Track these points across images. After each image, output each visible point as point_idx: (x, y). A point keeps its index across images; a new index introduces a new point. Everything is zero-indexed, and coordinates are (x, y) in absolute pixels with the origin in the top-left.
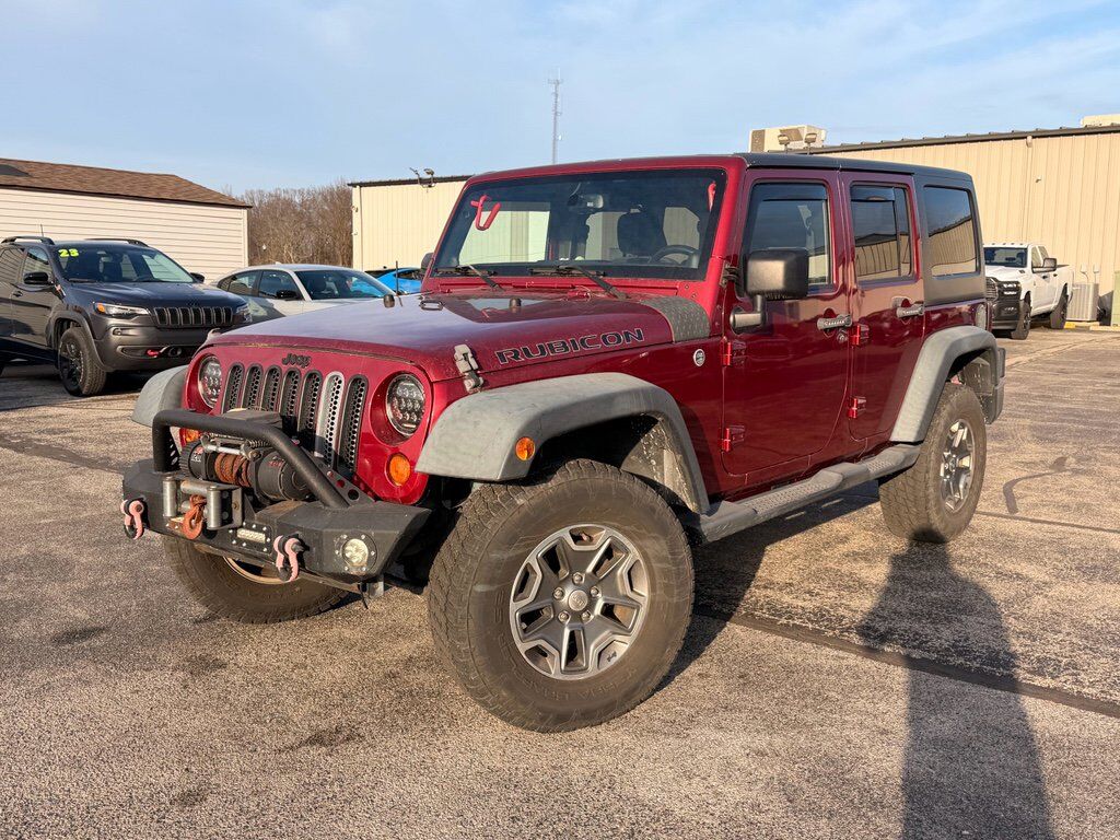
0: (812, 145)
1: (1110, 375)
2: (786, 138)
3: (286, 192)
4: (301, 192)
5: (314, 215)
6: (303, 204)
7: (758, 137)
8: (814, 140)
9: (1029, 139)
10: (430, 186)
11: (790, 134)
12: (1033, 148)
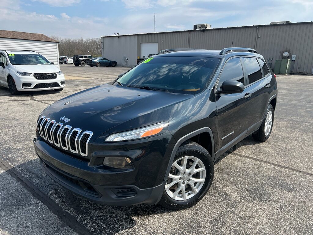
0: (206, 29)
2: (200, 27)
7: (195, 26)
8: (207, 27)
9: (257, 27)
10: (119, 37)
11: (203, 26)
12: (258, 29)
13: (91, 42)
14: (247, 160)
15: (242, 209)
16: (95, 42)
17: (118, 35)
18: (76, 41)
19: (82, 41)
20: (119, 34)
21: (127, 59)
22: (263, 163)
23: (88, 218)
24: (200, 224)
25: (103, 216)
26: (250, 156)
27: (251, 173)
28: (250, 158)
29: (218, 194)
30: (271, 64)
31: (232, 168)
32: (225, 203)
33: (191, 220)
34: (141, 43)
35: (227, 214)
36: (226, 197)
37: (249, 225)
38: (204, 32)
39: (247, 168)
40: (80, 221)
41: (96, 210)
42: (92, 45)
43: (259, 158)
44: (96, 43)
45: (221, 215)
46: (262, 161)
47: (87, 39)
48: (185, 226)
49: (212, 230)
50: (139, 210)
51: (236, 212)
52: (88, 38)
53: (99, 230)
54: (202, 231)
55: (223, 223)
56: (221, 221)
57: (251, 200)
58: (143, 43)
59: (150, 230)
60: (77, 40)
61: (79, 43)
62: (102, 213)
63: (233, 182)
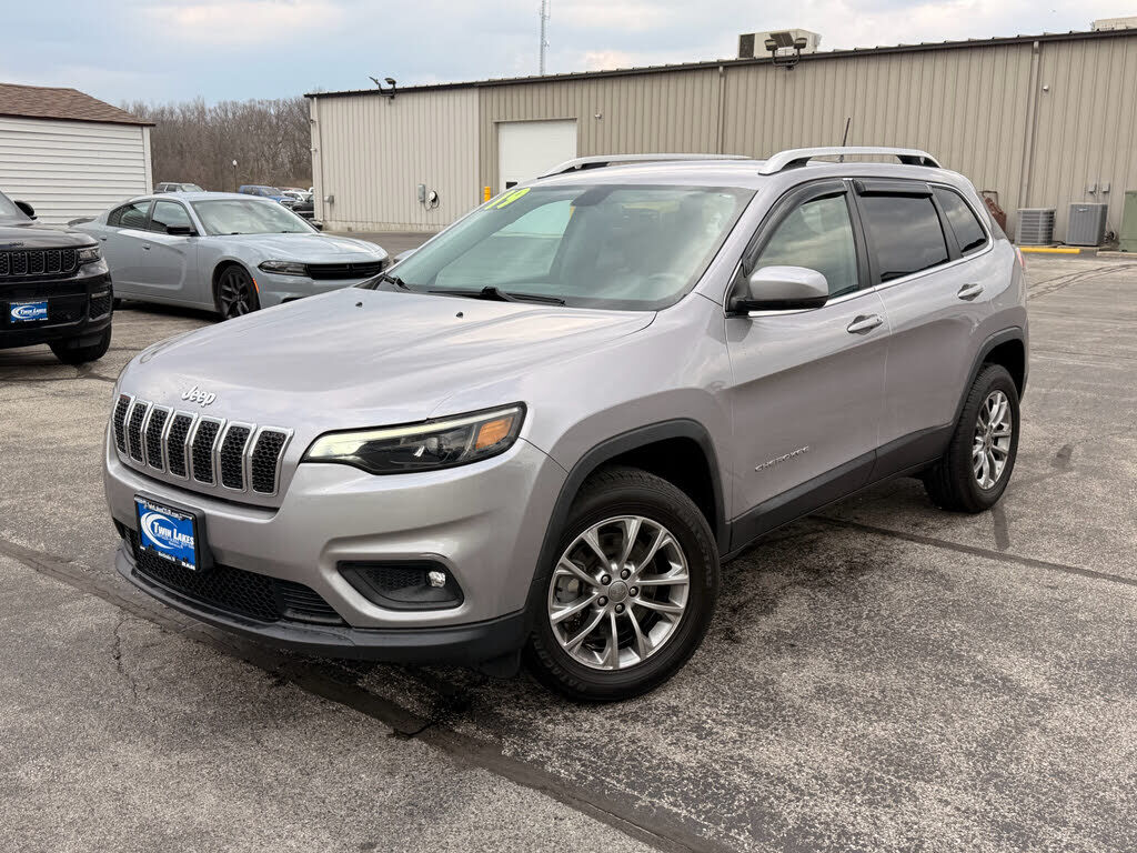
0: (802, 51)
1: (1121, 316)
2: (773, 43)
3: (261, 103)
4: (276, 103)
5: (290, 127)
6: (278, 116)
7: (747, 42)
8: (804, 46)
9: (1036, 44)
10: (393, 97)
11: (781, 39)
12: (1041, 54)
13: (243, 117)
14: (1060, 577)
15: (1070, 716)
16: (263, 115)
17: (391, 86)
18: (172, 113)
19: (202, 112)
20: (393, 83)
21: (432, 196)
22: (1122, 587)
23: (537, 745)
24: (932, 758)
25: (587, 739)
26: (1068, 564)
27: (1082, 617)
28: (1069, 569)
29: (976, 678)
30: (1105, 208)
31: (1006, 600)
32: (1005, 703)
33: (899, 747)
34: (497, 123)
35: (1020, 731)
36: (1007, 685)
37: (1100, 756)
38: (790, 68)
39: (1067, 601)
40: (516, 753)
41: (556, 725)
42: (247, 131)
43: (1107, 569)
44: (270, 123)
45: (999, 734)
46: (1116, 579)
47: (225, 104)
48: (881, 763)
49: (979, 773)
50: (705, 722)
51: (1050, 726)
52: (229, 100)
53: (593, 775)
54: (944, 774)
55: (1011, 753)
56: (1002, 749)
57: (1099, 694)
58: (504, 123)
59: (768, 774)
60: (178, 110)
61: (187, 123)
62: (580, 730)
63: (1022, 643)
